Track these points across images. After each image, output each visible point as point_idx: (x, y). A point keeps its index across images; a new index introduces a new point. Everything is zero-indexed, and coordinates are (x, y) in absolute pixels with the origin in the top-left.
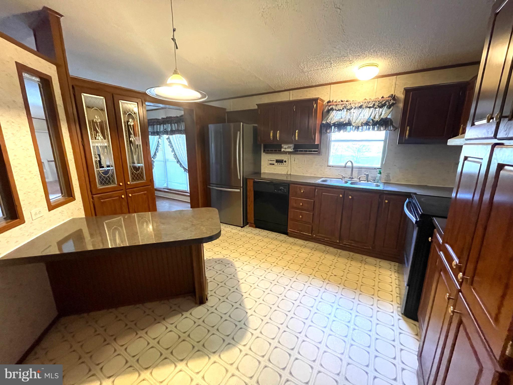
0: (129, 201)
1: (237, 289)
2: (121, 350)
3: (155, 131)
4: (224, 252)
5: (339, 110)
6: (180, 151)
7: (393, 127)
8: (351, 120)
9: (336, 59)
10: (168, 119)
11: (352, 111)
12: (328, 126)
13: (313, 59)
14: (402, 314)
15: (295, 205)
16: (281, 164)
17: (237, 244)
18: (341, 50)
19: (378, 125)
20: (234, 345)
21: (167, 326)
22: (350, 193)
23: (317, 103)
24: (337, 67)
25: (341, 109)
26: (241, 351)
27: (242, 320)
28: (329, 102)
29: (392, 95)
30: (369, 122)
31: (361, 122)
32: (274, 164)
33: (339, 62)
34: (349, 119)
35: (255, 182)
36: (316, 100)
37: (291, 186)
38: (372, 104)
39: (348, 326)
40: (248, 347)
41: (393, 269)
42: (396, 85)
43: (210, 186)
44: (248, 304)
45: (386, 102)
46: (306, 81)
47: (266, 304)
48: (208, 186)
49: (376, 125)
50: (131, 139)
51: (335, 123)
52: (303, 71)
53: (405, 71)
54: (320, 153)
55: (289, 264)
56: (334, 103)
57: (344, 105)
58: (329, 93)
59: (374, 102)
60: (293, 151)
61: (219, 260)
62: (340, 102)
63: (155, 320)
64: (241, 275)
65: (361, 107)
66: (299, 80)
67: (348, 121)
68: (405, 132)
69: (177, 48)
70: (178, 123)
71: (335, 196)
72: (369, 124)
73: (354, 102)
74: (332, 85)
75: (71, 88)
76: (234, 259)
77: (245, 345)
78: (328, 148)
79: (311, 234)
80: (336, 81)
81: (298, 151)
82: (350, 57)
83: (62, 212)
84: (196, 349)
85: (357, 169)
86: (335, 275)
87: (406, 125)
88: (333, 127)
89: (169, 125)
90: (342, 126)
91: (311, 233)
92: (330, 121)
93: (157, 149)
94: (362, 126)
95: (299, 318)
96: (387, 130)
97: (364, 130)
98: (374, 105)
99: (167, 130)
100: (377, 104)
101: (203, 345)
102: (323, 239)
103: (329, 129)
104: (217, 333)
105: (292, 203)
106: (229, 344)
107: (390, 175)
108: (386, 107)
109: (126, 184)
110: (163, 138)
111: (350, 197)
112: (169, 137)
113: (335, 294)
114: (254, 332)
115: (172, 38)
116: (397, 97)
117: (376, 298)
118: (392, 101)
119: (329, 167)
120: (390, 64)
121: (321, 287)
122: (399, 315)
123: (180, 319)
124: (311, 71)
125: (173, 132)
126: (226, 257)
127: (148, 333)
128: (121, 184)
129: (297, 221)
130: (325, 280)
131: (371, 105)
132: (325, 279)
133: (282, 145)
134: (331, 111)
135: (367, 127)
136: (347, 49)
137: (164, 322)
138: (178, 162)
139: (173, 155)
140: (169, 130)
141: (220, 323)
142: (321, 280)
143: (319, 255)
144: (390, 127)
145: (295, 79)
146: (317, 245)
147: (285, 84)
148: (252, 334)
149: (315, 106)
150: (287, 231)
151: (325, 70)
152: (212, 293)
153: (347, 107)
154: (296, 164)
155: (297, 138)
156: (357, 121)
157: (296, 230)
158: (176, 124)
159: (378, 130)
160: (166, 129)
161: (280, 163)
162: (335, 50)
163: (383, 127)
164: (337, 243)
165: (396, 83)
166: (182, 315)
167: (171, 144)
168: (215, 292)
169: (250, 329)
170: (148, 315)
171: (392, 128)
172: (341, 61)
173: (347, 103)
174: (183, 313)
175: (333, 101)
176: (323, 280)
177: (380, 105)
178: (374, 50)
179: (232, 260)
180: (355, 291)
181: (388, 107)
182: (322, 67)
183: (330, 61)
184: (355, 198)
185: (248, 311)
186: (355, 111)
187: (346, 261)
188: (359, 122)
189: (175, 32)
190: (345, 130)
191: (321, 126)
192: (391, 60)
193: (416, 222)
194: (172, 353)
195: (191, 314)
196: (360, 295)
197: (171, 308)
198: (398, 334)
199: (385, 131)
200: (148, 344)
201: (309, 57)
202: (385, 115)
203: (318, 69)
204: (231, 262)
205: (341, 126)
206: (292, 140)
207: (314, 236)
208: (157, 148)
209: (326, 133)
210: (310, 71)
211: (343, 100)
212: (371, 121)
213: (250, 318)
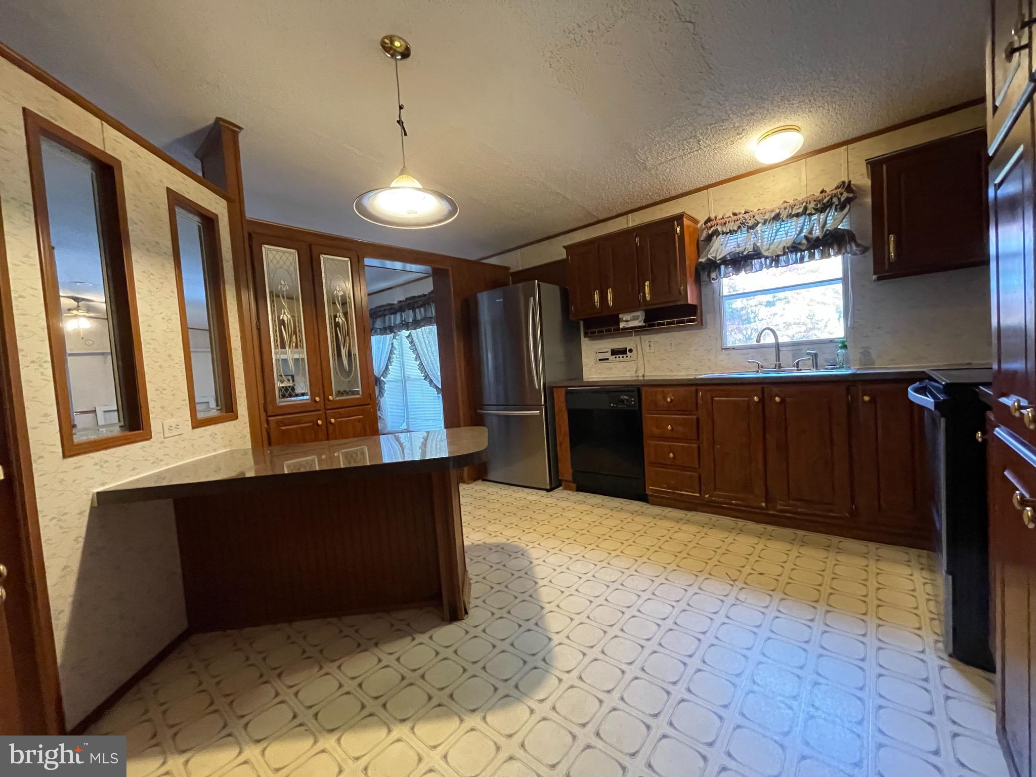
0: (331, 431)
1: (531, 596)
2: (287, 695)
3: (387, 326)
4: (508, 533)
5: (731, 232)
6: (430, 357)
7: (858, 245)
8: (759, 244)
9: (707, 129)
10: (409, 302)
11: (759, 228)
12: (713, 266)
13: (661, 137)
14: (950, 656)
15: (656, 431)
16: (623, 357)
17: (535, 519)
18: (713, 107)
19: (821, 248)
20: (519, 700)
21: (381, 657)
22: (775, 390)
23: (681, 224)
24: (713, 148)
25: (736, 229)
26: (532, 711)
27: (538, 653)
28: (709, 220)
29: (844, 182)
30: (800, 244)
31: (781, 246)
32: (607, 359)
33: (713, 136)
34: (755, 244)
35: (568, 393)
36: (679, 218)
37: (644, 389)
38: (800, 208)
39: (798, 676)
40: (548, 704)
41: (913, 562)
42: (850, 164)
43: (482, 409)
44: (555, 623)
45: (831, 198)
46: (656, 188)
47: (594, 624)
48: (478, 411)
49: (818, 247)
50: (337, 321)
51: (725, 257)
52: (645, 168)
53: (864, 134)
54: (702, 324)
55: (650, 552)
56: (718, 221)
57: (739, 222)
58: (706, 204)
59: (804, 204)
60: (644, 324)
61: (497, 546)
62: (732, 216)
63: (359, 645)
64: (541, 571)
65: (777, 217)
66: (642, 188)
67: (754, 248)
68: (886, 247)
69: (406, 134)
70: (425, 305)
71: (743, 401)
72: (801, 247)
73: (760, 212)
74: (711, 190)
75: (246, 236)
76: (528, 544)
77: (542, 701)
78: (718, 311)
79: (700, 493)
80: (718, 180)
81: (654, 325)
82: (735, 120)
83: (213, 436)
84: (435, 701)
85: (790, 348)
86: (761, 574)
87: (886, 233)
88: (722, 267)
89: (411, 311)
90: (741, 261)
91: (698, 489)
92: (715, 256)
93: (389, 359)
94: (785, 253)
95: (673, 653)
96: (844, 253)
97: (791, 262)
98: (806, 208)
99: (407, 321)
100: (812, 205)
101: (451, 696)
102: (728, 501)
103: (715, 271)
104: (483, 674)
105: (649, 427)
106: (507, 696)
107: (871, 351)
108: (834, 208)
109: (325, 399)
110: (401, 338)
111: (777, 399)
112: (410, 333)
113: (763, 610)
114: (564, 676)
115: (398, 119)
116: (855, 185)
117: (872, 622)
118: (845, 195)
119: (727, 352)
120: (826, 122)
121: (726, 596)
122: (942, 659)
123: (409, 647)
124: (662, 163)
125: (416, 324)
126: (511, 540)
127: (343, 668)
128: (317, 399)
129: (664, 465)
130: (736, 582)
131: (800, 210)
132: (736, 580)
133: (620, 316)
134: (715, 237)
135: (796, 255)
136: (724, 104)
137: (376, 649)
138: (426, 377)
139: (418, 365)
140: (411, 320)
141: (490, 656)
142: (727, 581)
143: (721, 536)
144: (851, 246)
145: (633, 188)
146: (715, 517)
147: (615, 201)
148: (560, 680)
149: (678, 229)
150: (645, 491)
151: (690, 158)
152: (479, 602)
153: (748, 223)
154: (654, 353)
155: (648, 297)
156: (772, 247)
157: (664, 488)
158: (422, 309)
159: (822, 258)
160: (405, 321)
161: (621, 356)
162: (700, 111)
163: (833, 248)
164: (761, 508)
165: (849, 160)
166: (414, 639)
167: (414, 345)
168: (484, 601)
169: (557, 671)
170: (347, 636)
171: (854, 248)
172: (718, 132)
173: (746, 216)
174: (414, 636)
175: (716, 218)
176: (732, 583)
177: (819, 206)
178: (782, 97)
179: (525, 546)
180: (814, 604)
181: (838, 207)
182: (681, 152)
183: (695, 137)
184: (788, 399)
185: (554, 636)
186: (764, 228)
187: (789, 547)
188: (777, 247)
189: (402, 110)
190: (748, 268)
191: (696, 270)
192: (825, 111)
193: (937, 405)
194: (384, 706)
195: (431, 638)
196: (829, 614)
197: (392, 626)
198: (942, 701)
199: (840, 257)
200: (341, 686)
201: (651, 134)
202: (835, 222)
203: (674, 159)
204: (522, 549)
205: (739, 262)
206: (640, 302)
207: (707, 496)
208: (390, 357)
209: (708, 280)
210: (659, 165)
211: (736, 211)
212: (804, 241)
213: (557, 648)
